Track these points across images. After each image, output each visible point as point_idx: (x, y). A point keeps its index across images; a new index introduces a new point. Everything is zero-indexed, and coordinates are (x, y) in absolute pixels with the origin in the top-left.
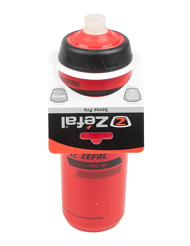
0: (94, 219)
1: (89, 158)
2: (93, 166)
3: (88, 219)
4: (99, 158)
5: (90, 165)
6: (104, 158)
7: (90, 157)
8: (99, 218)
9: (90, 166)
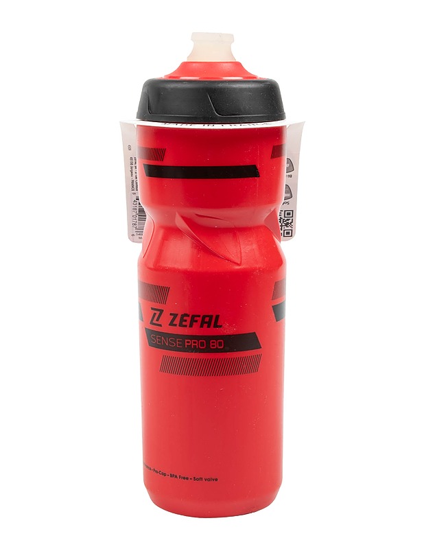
0: (198, 479)
1: (184, 323)
2: (193, 344)
3: (184, 478)
4: (205, 325)
5: (187, 342)
6: (216, 326)
7: (186, 321)
8: (209, 480)
9: (186, 344)
